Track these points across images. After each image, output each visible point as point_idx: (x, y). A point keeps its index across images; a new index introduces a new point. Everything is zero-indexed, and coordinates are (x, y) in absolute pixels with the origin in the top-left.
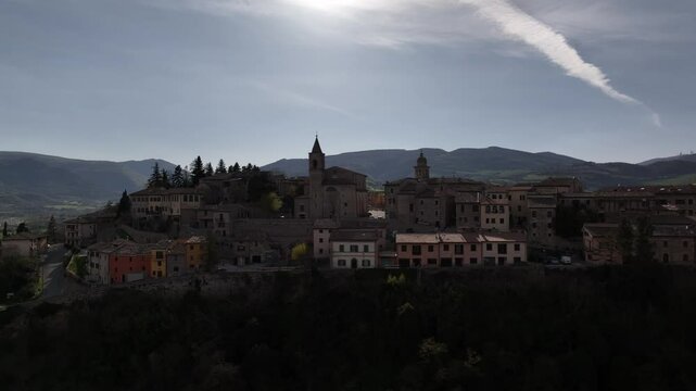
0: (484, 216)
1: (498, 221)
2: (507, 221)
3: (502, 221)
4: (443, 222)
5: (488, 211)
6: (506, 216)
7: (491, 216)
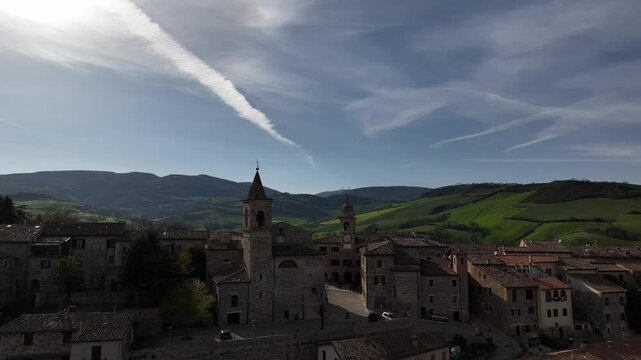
0: (544, 306)
1: (560, 313)
2: (569, 312)
3: (565, 312)
4: (464, 312)
5: (549, 299)
6: (567, 304)
7: (553, 306)
